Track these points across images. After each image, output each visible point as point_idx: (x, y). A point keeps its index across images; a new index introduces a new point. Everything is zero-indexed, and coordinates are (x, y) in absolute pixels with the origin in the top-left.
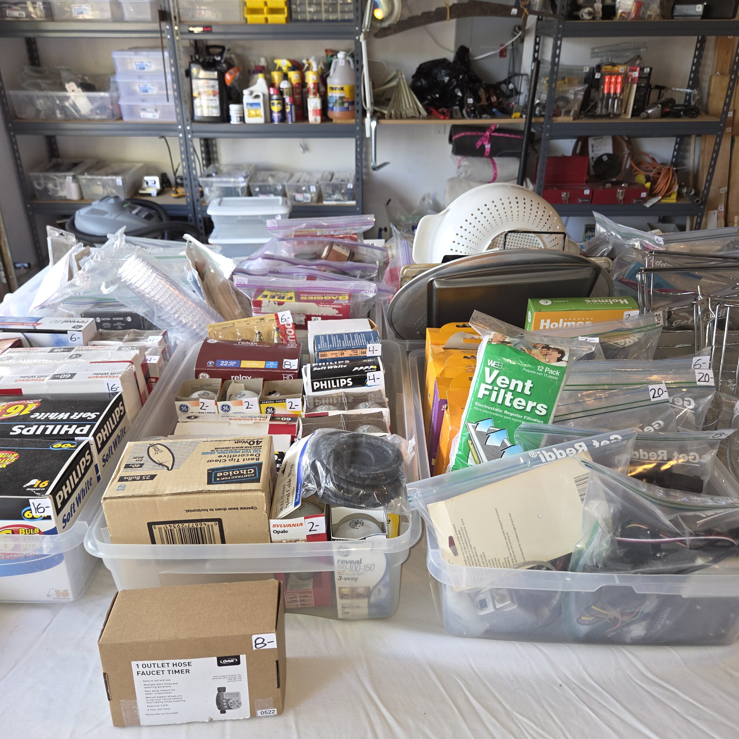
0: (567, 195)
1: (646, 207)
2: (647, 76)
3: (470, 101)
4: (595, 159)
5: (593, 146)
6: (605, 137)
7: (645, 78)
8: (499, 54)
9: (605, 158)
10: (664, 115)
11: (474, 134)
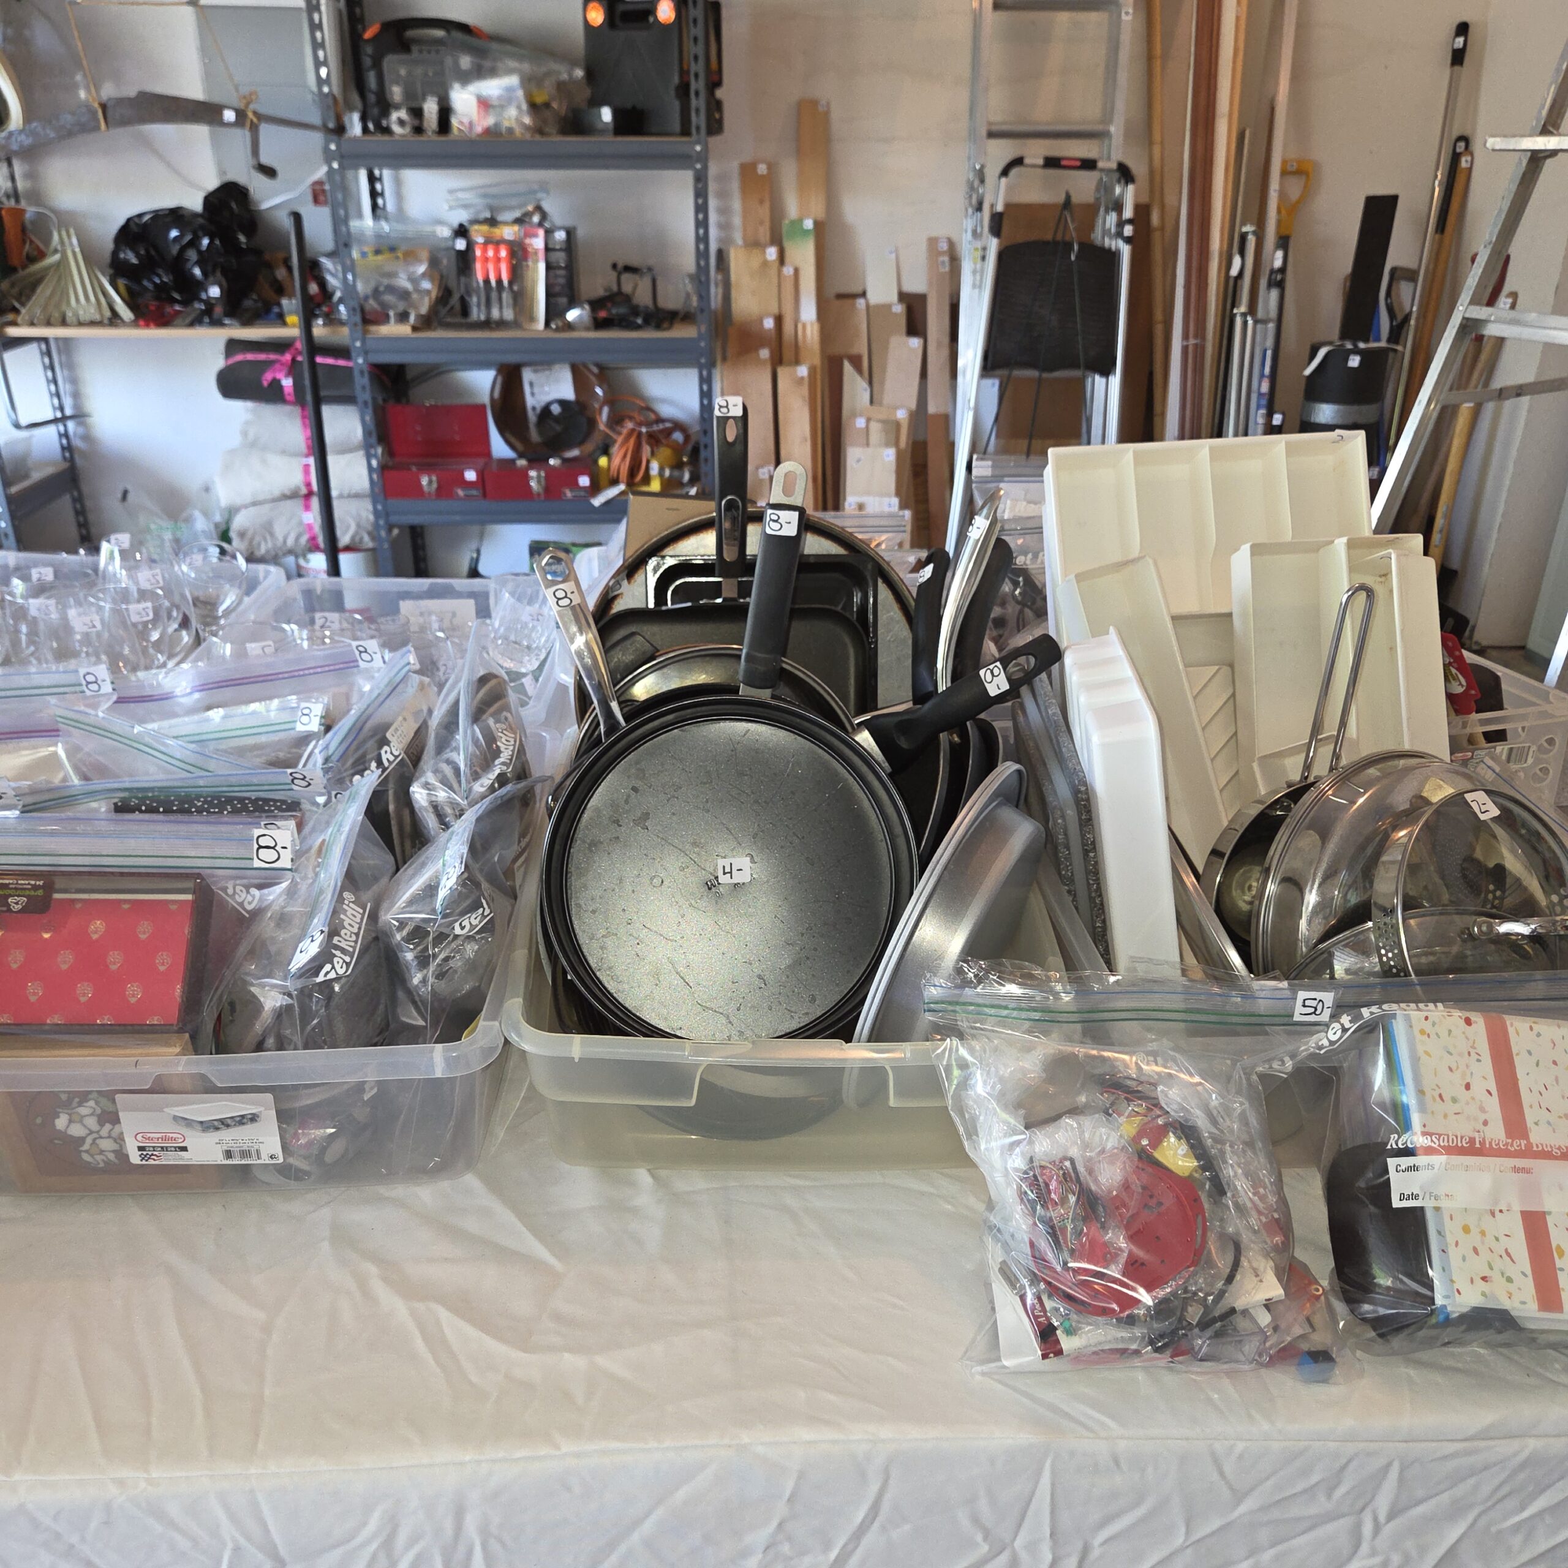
0: (430, 482)
1: (593, 506)
2: (564, 246)
3: (215, 292)
4: (538, 411)
5: (531, 384)
6: (557, 367)
7: (561, 250)
8: (310, 198)
9: (556, 409)
10: (599, 324)
11: (262, 357)
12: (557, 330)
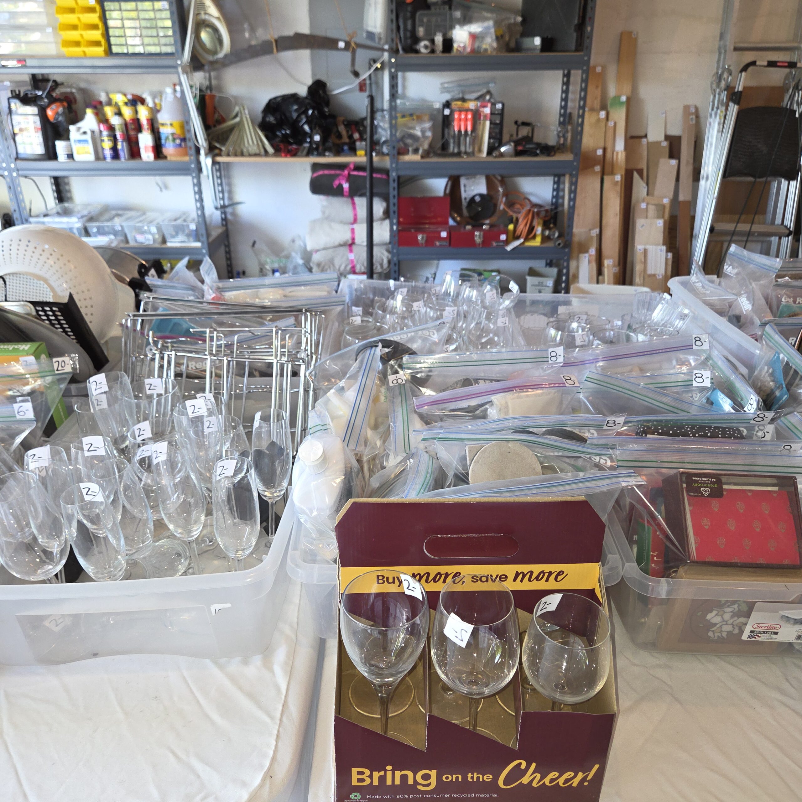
0: (423, 238)
1: (506, 250)
2: (500, 112)
3: (317, 138)
4: (468, 200)
5: (465, 186)
6: (478, 177)
7: (498, 114)
8: (358, 88)
9: (478, 199)
10: (518, 153)
11: (332, 172)
12: (496, 157)
